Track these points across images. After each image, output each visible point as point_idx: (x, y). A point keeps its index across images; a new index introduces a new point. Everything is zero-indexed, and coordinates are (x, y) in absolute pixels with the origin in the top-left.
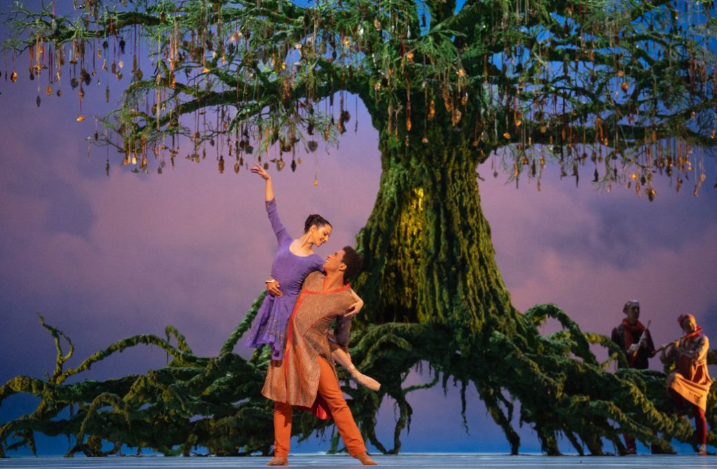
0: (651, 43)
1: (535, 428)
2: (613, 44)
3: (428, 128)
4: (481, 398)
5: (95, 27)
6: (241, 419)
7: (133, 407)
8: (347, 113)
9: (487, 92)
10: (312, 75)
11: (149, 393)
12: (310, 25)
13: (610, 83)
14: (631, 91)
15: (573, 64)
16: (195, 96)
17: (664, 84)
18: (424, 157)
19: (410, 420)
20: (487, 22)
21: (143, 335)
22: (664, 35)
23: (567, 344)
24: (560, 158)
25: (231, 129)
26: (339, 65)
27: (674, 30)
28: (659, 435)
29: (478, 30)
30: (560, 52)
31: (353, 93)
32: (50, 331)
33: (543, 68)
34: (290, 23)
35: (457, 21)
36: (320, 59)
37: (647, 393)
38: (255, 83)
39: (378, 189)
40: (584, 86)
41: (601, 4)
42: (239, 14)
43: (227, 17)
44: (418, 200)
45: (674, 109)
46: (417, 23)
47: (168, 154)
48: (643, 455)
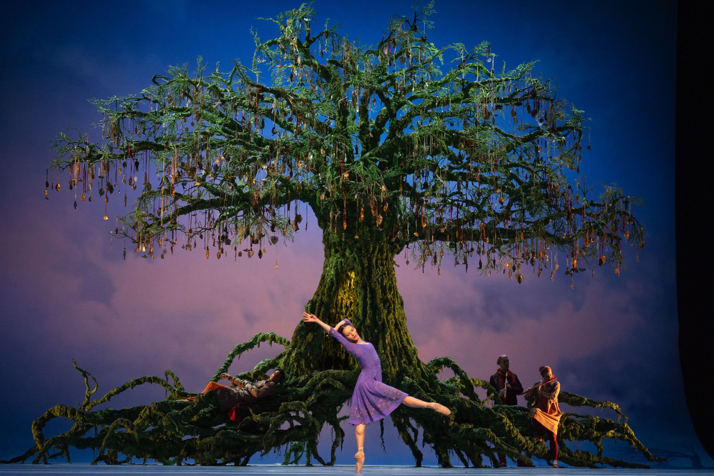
0: (520, 169)
1: (433, 448)
2: (493, 169)
3: (359, 228)
4: (394, 425)
5: (117, 152)
6: (220, 439)
7: (140, 429)
8: (300, 216)
9: (402, 202)
10: (275, 188)
11: (152, 418)
12: (274, 152)
13: (491, 198)
14: (506, 204)
15: (464, 183)
16: (189, 202)
17: (530, 199)
18: (355, 249)
19: (342, 441)
20: (403, 151)
21: (149, 376)
22: (530, 163)
23: (457, 386)
24: (455, 251)
25: (215, 227)
26: (295, 181)
27: (537, 160)
28: (523, 453)
29: (396, 157)
30: (455, 174)
31: (304, 202)
32: (81, 372)
33: (442, 185)
34: (260, 150)
35: (381, 150)
36: (281, 176)
37: (515, 422)
38: (233, 193)
39: (321, 272)
40: (472, 199)
41: (485, 141)
42: (222, 143)
43: (213, 146)
44: (351, 280)
45: (537, 217)
46: (351, 152)
47: (169, 245)
48: (511, 468)
